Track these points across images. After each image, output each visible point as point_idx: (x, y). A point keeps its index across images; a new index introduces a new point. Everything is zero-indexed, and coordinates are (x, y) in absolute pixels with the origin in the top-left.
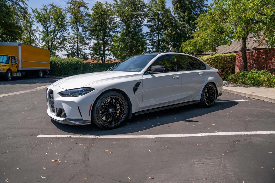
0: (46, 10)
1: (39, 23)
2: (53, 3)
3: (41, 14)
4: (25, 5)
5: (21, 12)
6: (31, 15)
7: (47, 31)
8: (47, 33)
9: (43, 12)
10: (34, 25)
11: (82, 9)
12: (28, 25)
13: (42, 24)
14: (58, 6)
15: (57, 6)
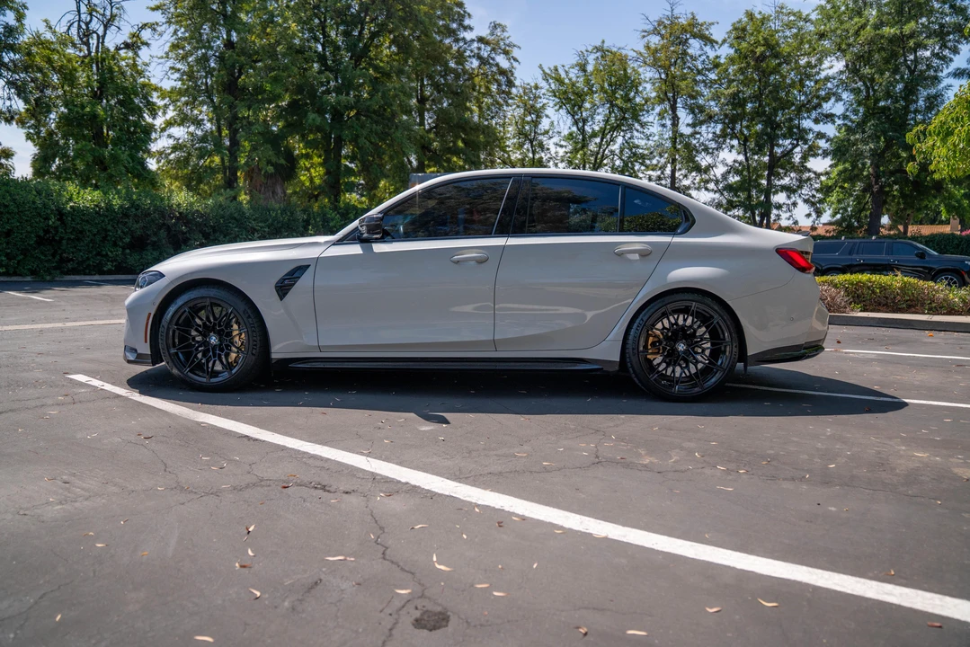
0: (583, 68)
1: (561, 110)
2: (603, 42)
3: (567, 81)
4: (512, 61)
5: (499, 85)
6: (541, 88)
7: (583, 131)
8: (580, 142)
9: (571, 75)
10: (547, 116)
11: (695, 46)
12: (529, 119)
13: (568, 112)
14: (619, 49)
15: (614, 50)
